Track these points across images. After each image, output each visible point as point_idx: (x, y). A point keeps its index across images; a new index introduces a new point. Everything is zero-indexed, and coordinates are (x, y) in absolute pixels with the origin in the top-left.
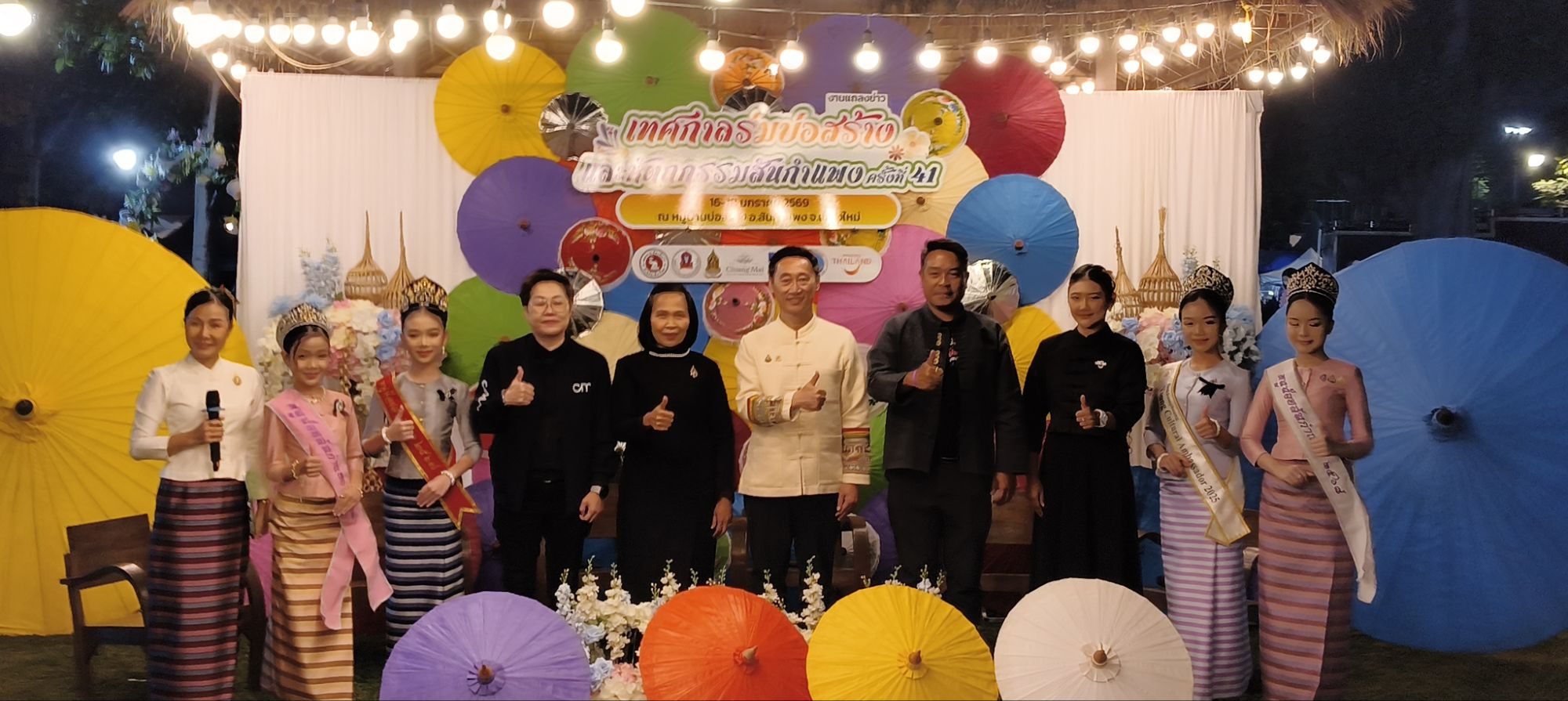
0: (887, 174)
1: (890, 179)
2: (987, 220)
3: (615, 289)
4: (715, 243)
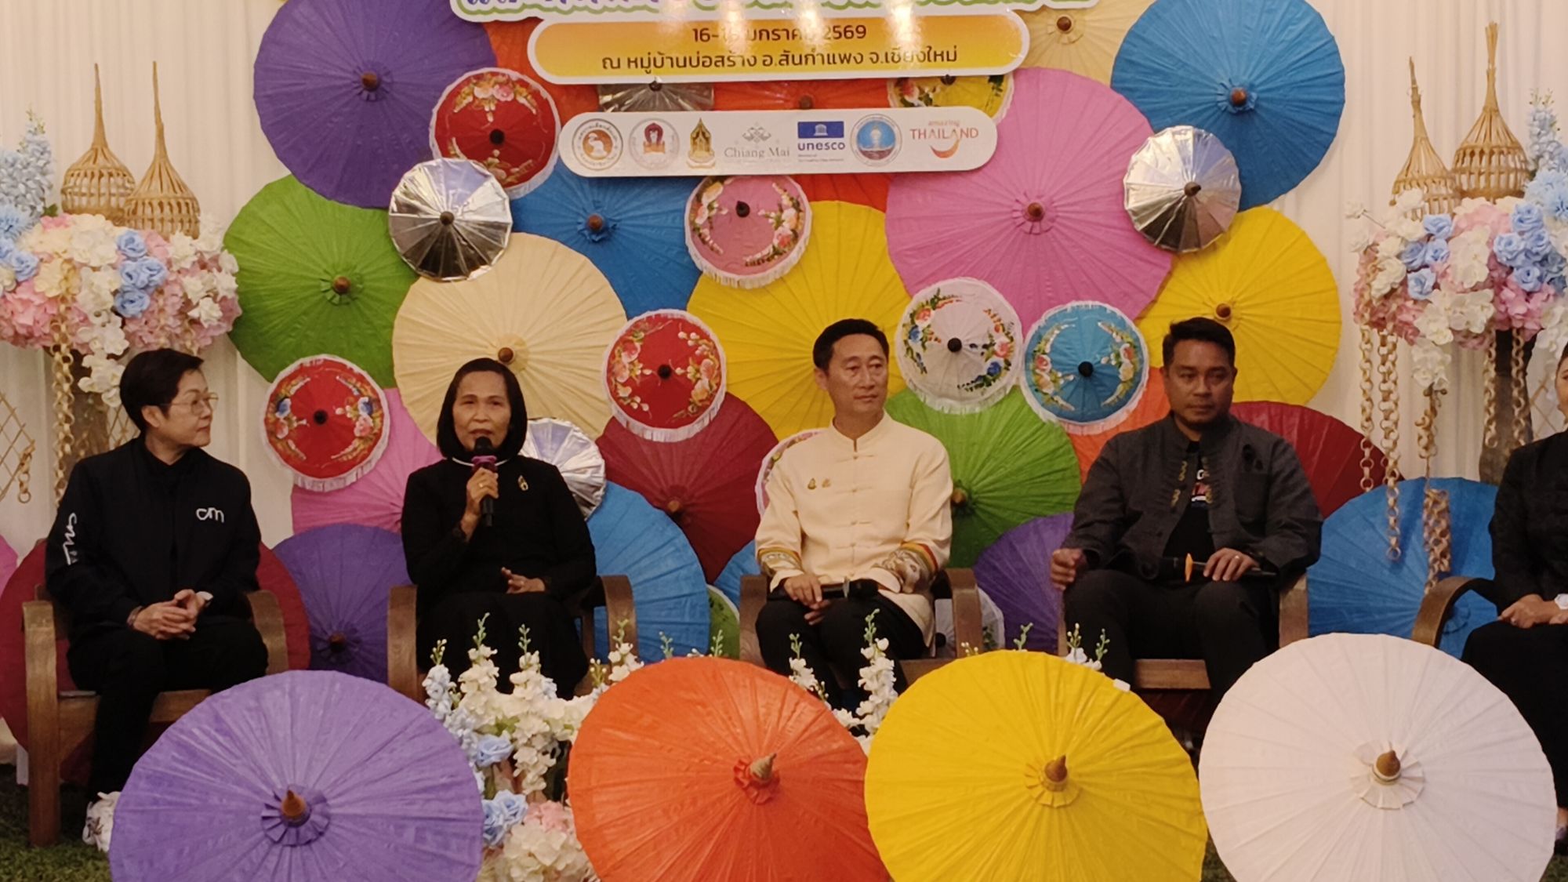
2: (1181, 55)
3: (532, 193)
4: (703, 107)
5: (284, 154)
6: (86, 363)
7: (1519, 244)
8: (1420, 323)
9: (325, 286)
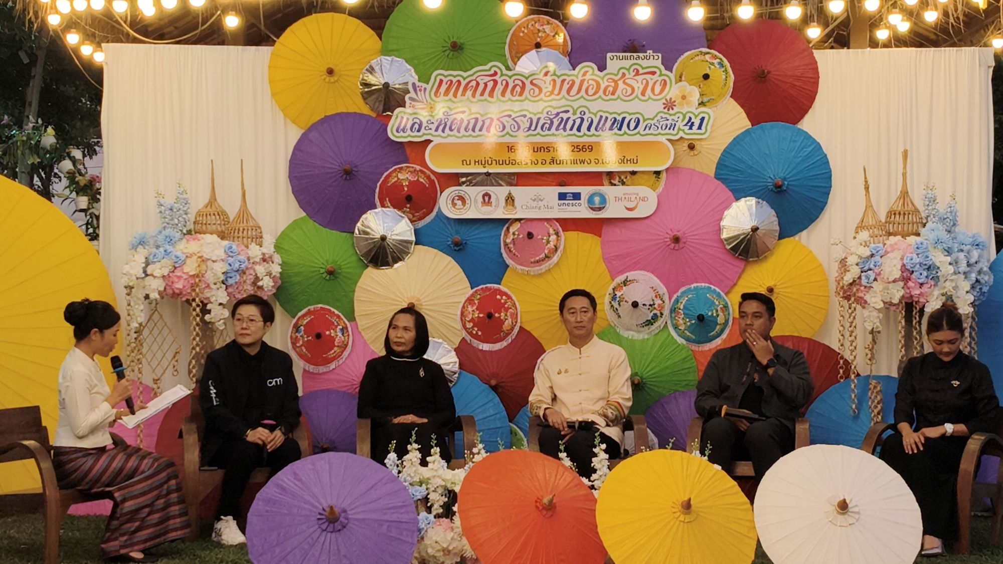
0: (661, 123)
1: (664, 127)
2: (750, 163)
3: (425, 226)
4: (511, 185)
5: (303, 204)
6: (209, 307)
7: (917, 260)
8: (867, 297)
9: (322, 271)
